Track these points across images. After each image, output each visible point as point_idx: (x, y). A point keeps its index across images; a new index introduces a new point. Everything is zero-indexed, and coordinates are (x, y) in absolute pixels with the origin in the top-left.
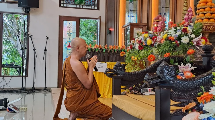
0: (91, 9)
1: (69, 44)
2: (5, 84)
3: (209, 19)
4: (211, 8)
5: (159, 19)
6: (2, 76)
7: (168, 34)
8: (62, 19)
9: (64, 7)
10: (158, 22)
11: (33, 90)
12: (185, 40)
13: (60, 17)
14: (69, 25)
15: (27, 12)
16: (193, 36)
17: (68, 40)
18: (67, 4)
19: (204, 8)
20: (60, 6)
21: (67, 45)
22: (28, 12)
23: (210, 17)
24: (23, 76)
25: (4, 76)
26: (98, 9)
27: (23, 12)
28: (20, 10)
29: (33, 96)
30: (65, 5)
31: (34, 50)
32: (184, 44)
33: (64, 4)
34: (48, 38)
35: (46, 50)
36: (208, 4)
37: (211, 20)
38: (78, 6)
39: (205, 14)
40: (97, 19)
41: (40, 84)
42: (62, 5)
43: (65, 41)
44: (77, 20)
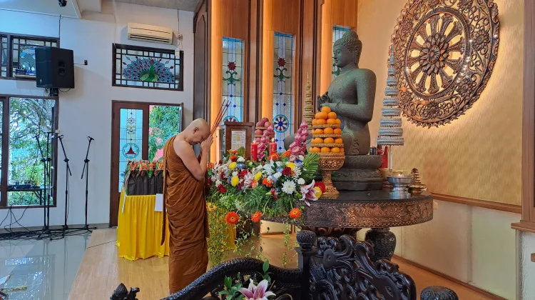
0: (169, 89)
1: (131, 149)
2: (14, 221)
3: (331, 148)
4: (334, 129)
5: (264, 126)
6: (8, 208)
7: (263, 172)
8: (117, 106)
9: (121, 85)
10: (262, 130)
11: (64, 231)
12: (288, 187)
13: (114, 103)
14: (130, 116)
15: (54, 94)
16: (301, 181)
17: (129, 141)
18: (127, 80)
19: (323, 129)
20: (114, 84)
21: (127, 150)
22: (57, 95)
23: (331, 145)
24: (45, 207)
25: (11, 208)
26: (181, 88)
27: (47, 95)
28: (41, 92)
29: (65, 240)
30: (124, 83)
31: (66, 160)
32: (286, 195)
33: (121, 79)
34: (91, 139)
35: (87, 161)
36: (329, 121)
37: (334, 150)
38: (146, 84)
39: (323, 138)
40: (178, 105)
41: (76, 219)
42: (118, 82)
43: (122, 143)
44: (144, 107)
